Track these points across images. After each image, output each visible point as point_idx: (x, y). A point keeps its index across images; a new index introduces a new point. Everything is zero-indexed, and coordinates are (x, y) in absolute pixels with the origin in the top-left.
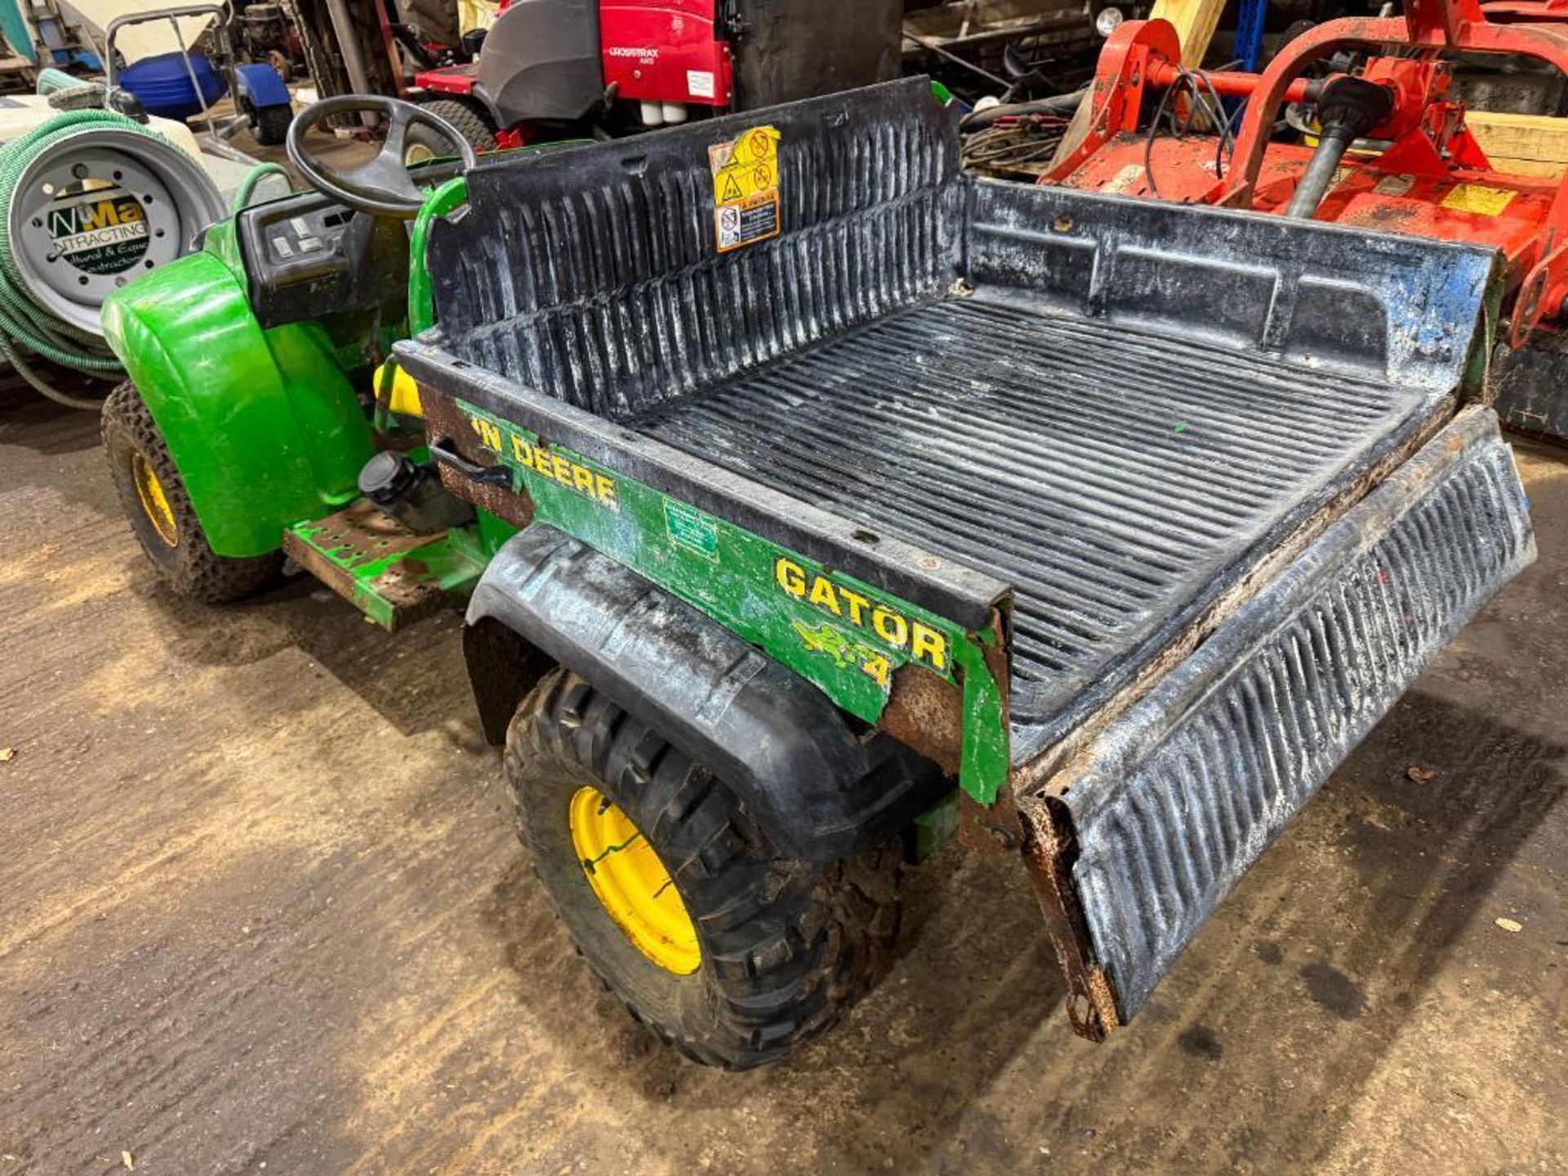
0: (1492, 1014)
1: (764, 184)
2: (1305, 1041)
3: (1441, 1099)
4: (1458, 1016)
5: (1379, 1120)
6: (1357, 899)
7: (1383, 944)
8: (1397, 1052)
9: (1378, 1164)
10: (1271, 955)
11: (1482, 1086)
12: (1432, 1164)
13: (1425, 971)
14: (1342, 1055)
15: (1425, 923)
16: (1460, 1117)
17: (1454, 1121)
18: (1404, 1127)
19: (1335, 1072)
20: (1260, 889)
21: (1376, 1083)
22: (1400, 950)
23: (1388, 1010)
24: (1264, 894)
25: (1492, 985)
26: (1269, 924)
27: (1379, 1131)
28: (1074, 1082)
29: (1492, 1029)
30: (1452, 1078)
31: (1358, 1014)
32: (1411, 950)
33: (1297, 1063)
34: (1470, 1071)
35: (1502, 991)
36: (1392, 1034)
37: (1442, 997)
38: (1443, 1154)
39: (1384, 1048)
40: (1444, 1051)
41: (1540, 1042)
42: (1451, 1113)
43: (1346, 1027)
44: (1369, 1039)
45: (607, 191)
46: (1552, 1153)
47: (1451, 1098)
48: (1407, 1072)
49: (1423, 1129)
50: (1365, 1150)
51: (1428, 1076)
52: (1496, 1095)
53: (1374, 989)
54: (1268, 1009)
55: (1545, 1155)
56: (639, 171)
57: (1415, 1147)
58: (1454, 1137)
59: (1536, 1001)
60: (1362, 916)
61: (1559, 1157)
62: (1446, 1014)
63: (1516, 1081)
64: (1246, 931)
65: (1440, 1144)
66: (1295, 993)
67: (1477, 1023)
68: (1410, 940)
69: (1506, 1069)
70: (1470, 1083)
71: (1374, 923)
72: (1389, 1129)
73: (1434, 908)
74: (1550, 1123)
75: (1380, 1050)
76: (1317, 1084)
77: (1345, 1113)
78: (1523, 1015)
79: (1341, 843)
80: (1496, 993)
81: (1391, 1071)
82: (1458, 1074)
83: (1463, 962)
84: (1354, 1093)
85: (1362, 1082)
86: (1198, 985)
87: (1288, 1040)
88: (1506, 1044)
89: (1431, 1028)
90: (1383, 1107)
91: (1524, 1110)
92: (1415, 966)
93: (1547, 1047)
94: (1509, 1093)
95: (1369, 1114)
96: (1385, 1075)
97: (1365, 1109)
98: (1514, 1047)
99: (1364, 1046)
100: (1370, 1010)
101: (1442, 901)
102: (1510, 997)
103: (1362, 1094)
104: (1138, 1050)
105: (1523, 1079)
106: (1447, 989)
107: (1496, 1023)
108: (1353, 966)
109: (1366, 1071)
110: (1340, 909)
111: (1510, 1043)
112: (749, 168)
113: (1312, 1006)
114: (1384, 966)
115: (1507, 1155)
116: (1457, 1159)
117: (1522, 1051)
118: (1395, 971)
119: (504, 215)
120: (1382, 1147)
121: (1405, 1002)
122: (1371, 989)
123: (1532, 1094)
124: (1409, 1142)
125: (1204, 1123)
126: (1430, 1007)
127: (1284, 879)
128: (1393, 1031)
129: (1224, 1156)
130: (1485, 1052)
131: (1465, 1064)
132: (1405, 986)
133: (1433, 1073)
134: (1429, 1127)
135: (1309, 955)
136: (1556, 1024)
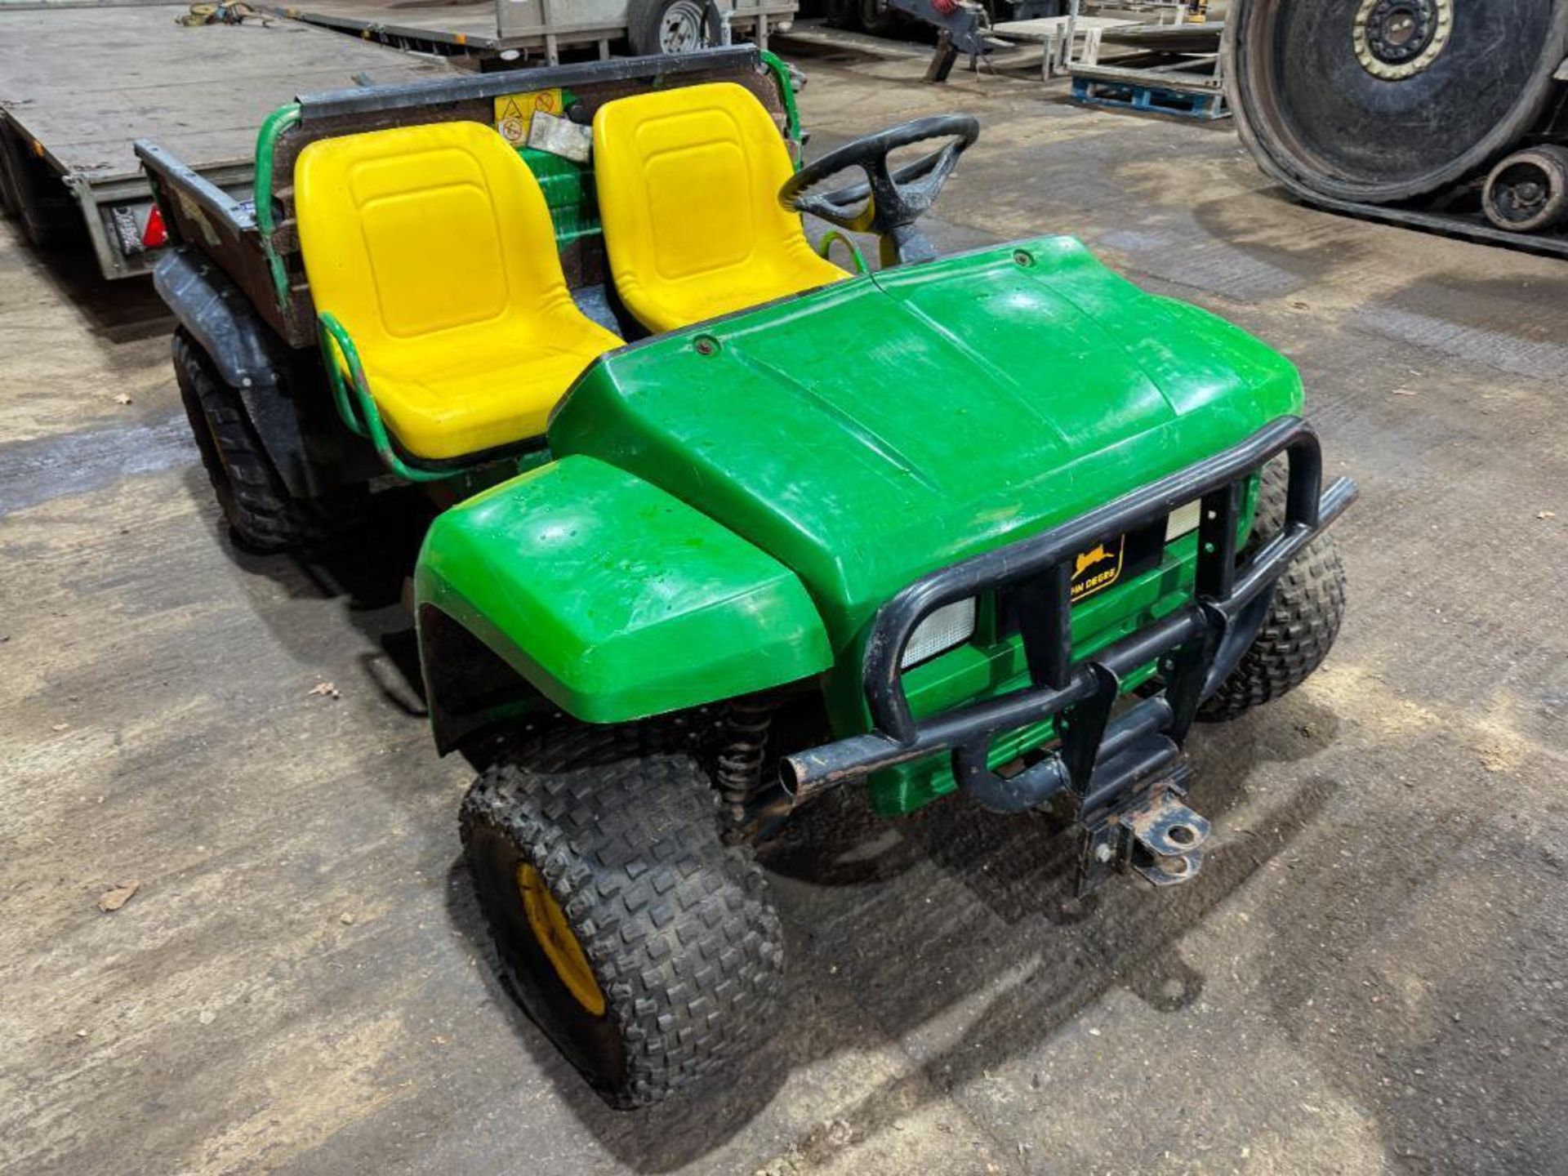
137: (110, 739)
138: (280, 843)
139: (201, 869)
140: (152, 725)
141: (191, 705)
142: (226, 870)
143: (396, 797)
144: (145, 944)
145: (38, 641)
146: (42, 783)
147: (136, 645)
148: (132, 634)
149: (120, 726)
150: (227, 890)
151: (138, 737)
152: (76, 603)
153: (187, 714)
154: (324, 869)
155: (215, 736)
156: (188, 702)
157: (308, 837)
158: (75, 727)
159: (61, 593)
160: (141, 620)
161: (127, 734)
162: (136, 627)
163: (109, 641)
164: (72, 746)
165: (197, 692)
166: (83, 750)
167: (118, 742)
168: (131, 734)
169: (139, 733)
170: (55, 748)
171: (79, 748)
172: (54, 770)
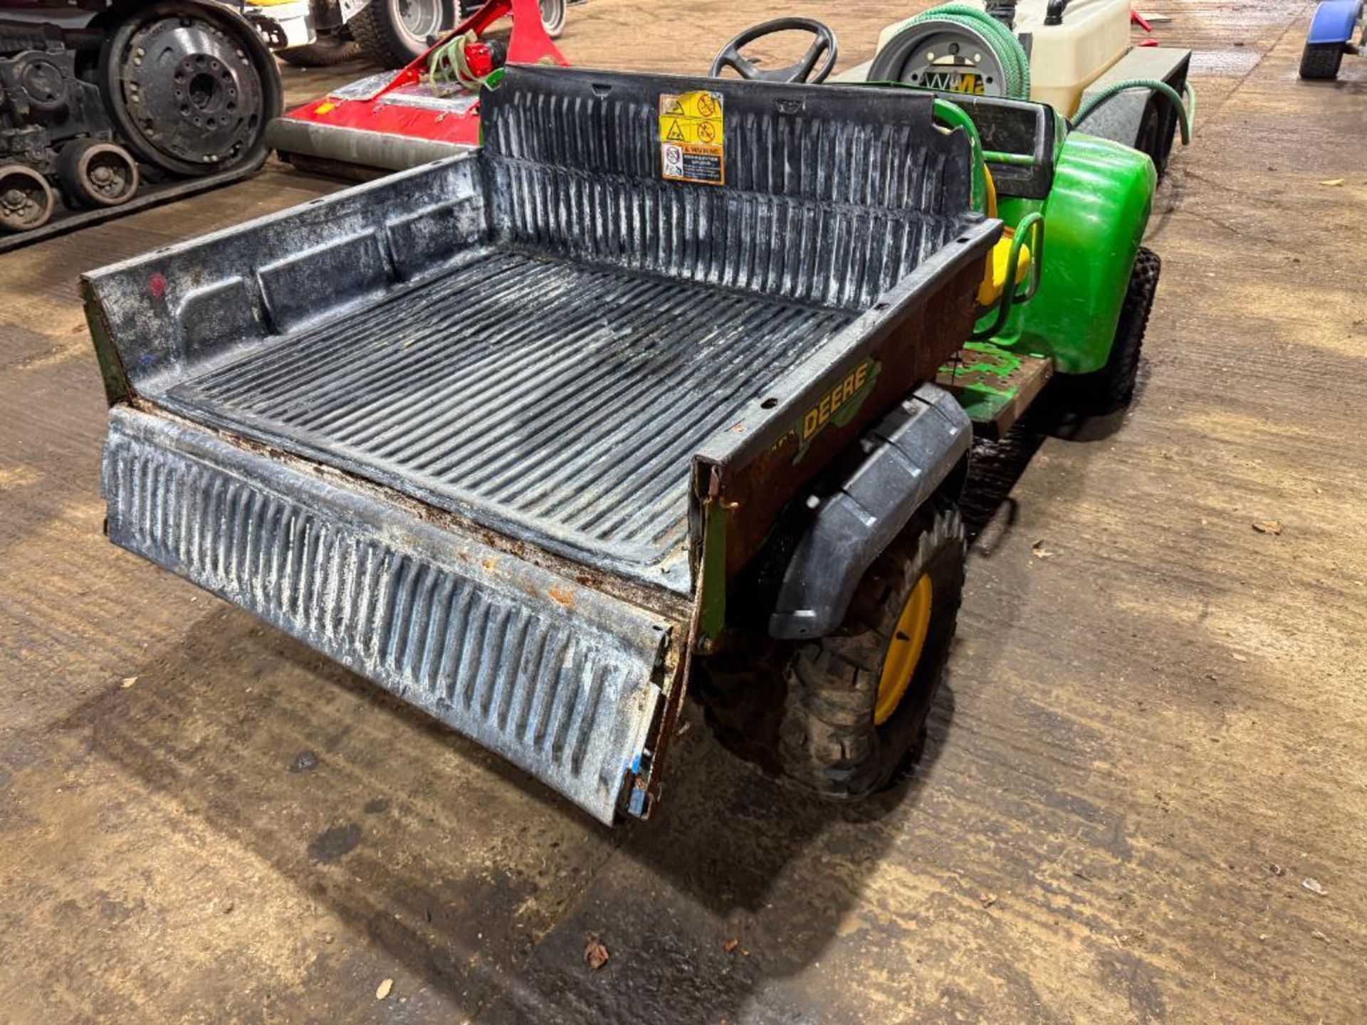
0: (295, 950)
1: (707, 139)
2: (295, 821)
3: (228, 895)
4: (297, 924)
5: (223, 855)
6: (427, 873)
7: (377, 886)
8: (275, 876)
9: (193, 849)
10: (375, 807)
11: (233, 926)
12: (183, 880)
13: (346, 912)
14: (279, 841)
15: (396, 923)
16: (212, 905)
17: (210, 900)
18: (214, 868)
19: (268, 835)
20: (444, 806)
21: (252, 857)
22: (371, 899)
23: (311, 878)
24: (438, 809)
25: (322, 958)
26: (406, 809)
27: (214, 853)
28: (290, 701)
29: (280, 947)
30: (243, 906)
31: (311, 856)
32: (367, 904)
33: (279, 813)
34: (246, 920)
35: (314, 963)
36: (290, 875)
37: (317, 917)
38: (187, 888)
39: (280, 869)
40: (267, 908)
41: (259, 979)
42: (216, 900)
43: (303, 847)
44: (289, 861)
45: (578, 101)
46: (167, 958)
47: (228, 903)
48: (256, 879)
49: (208, 880)
50: (204, 844)
51: (249, 891)
52: (222, 934)
53: (334, 872)
54: (326, 801)
55: (167, 953)
56: (603, 95)
57: (198, 872)
58: (198, 897)
59: (301, 989)
60: (407, 875)
61: (164, 961)
62: (300, 917)
63: (231, 951)
64: (403, 796)
65: (195, 888)
66: (336, 818)
67: (287, 937)
68: (380, 907)
69: (241, 948)
70: (237, 917)
71: (400, 882)
72: (215, 859)
73: (414, 934)
74: (190, 964)
75: (278, 865)
76: (260, 823)
77: (234, 836)
78: (287, 975)
79: (497, 872)
80: (313, 958)
81: (258, 868)
82: (245, 912)
83: (348, 941)
84: (248, 845)
85: (254, 850)
86: (353, 762)
87: (298, 811)
88: (265, 953)
89: (290, 904)
90: (232, 858)
91: (207, 949)
92: (352, 904)
93: (254, 984)
94: (222, 943)
95: (230, 850)
96: (256, 864)
97: (234, 849)
98: (260, 958)
99: (283, 856)
100: (315, 865)
101: (423, 941)
102: (307, 968)
103: (245, 849)
104: (307, 730)
105: (231, 955)
106: (325, 924)
107: (286, 952)
108: (359, 860)
109: (263, 854)
110: (416, 858)
111: (265, 957)
112: (693, 122)
113: (324, 828)
114: (354, 882)
115: (176, 927)
116: (182, 895)
117: (254, 964)
118: (348, 889)
119: (518, 94)
120: (204, 854)
121: (319, 890)
122: (333, 868)
123: (216, 959)
124: (201, 869)
125: (247, 762)
126: (309, 907)
127: (454, 824)
128: (293, 877)
129: (224, 771)
130: (260, 935)
131: (253, 919)
132: (332, 893)
133: (251, 895)
134: (210, 883)
135: (371, 831)
136: (273, 997)
137: (1208, 622)
138: (1162, 495)
139: (1212, 511)
140: (1172, 609)
141: (1131, 605)
142: (1201, 502)
143: (1082, 476)
144: (1267, 500)
145: (1205, 781)
146: (1277, 622)
147: (1124, 695)
148: (1117, 714)
149: (1194, 625)
150: (1208, 493)
151: (1189, 609)
152: (1133, 806)
153: (1142, 601)
154: (1152, 474)
155: (1138, 571)
156: (1133, 608)
157: (1147, 489)
158: (1227, 650)
159: (1139, 843)
160: (1096, 725)
161: (1193, 616)
162: (1107, 719)
163: (1140, 722)
164: (1240, 635)
165: (1119, 612)
166: (1232, 627)
167: (1204, 615)
168: (1191, 614)
169: (1184, 611)
170: (1253, 643)
171: (1235, 631)
172: (1263, 626)
